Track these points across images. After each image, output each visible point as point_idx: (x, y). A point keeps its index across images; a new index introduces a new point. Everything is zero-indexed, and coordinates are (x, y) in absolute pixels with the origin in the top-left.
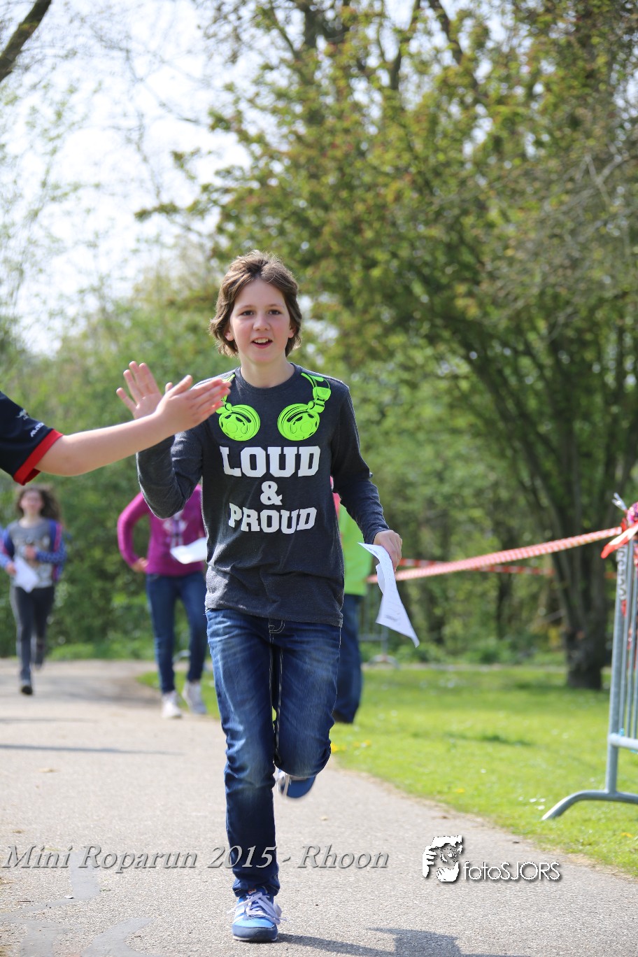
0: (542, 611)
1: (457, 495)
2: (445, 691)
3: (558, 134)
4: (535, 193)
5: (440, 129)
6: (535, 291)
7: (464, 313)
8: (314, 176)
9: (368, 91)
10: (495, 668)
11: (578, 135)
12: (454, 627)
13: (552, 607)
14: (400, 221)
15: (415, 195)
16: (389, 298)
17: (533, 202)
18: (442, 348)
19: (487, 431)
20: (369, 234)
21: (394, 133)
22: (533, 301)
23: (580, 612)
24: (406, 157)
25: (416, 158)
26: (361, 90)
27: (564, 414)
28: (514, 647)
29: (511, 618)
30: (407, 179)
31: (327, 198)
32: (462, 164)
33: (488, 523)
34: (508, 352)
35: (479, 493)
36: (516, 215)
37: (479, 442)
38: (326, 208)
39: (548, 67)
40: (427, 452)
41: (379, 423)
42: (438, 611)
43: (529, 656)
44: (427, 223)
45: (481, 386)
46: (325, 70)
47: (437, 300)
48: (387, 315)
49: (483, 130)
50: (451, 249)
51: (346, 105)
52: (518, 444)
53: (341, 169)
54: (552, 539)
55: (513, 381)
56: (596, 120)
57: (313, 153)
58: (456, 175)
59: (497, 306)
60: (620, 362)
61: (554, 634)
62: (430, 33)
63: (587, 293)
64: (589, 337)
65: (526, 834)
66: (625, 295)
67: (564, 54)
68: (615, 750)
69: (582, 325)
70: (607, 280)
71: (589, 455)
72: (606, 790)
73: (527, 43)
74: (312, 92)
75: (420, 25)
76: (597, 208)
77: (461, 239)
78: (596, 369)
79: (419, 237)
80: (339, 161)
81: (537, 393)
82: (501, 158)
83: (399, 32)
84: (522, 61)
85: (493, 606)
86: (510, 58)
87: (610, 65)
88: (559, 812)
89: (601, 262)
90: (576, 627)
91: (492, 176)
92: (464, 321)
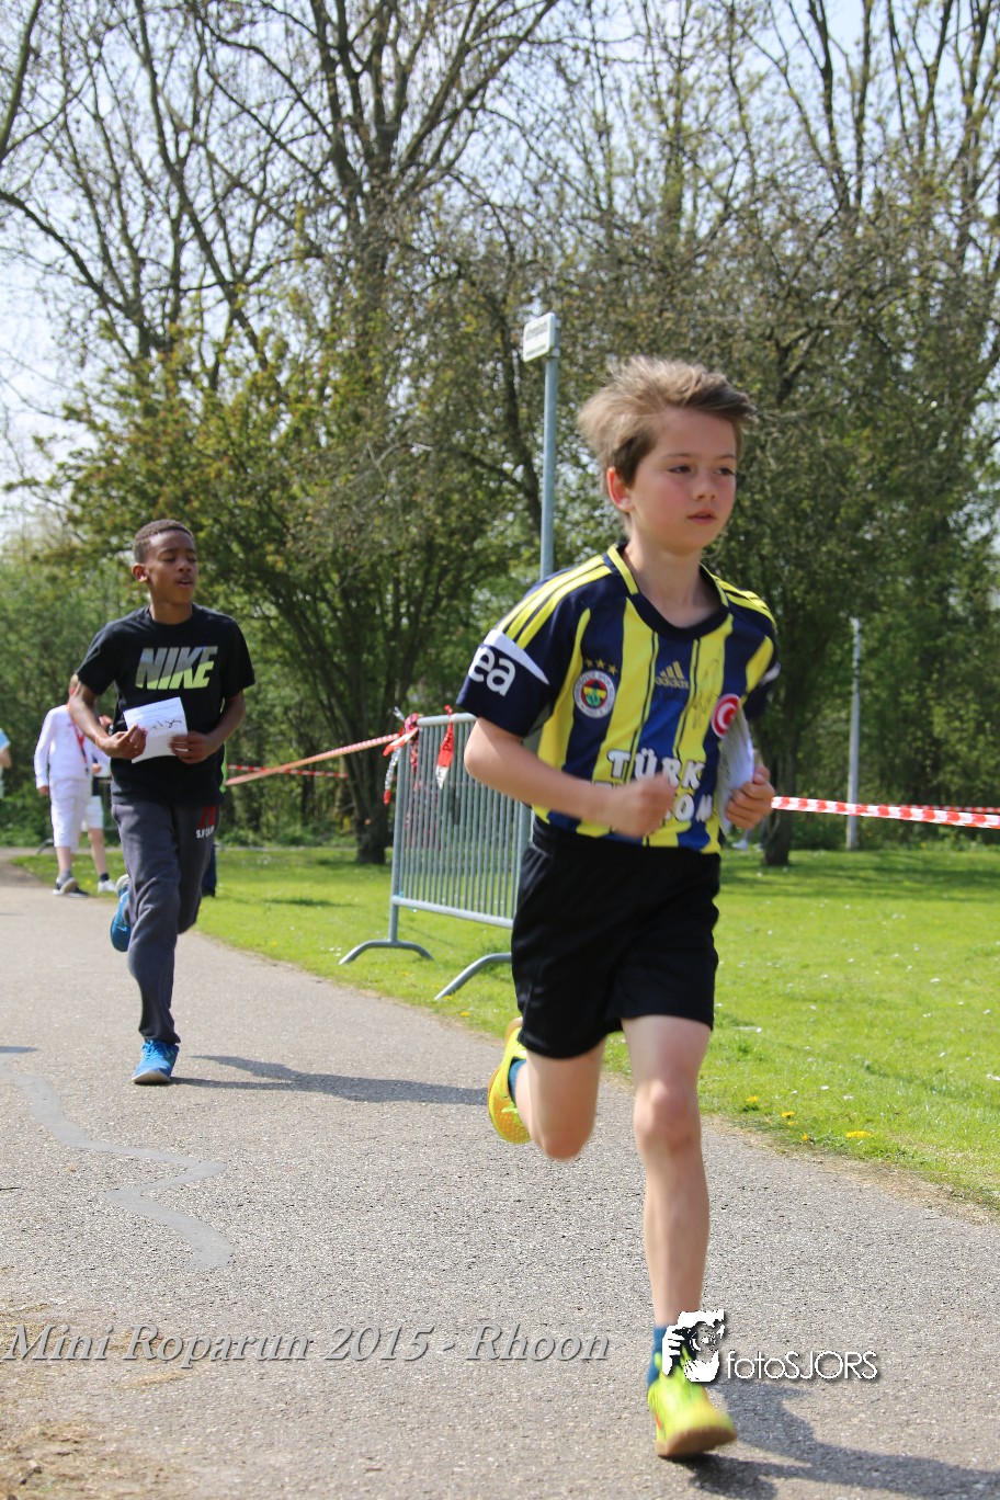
0: (337, 803)
1: (270, 712)
2: (262, 867)
3: (344, 427)
4: (327, 472)
5: (250, 421)
6: (330, 550)
7: (273, 567)
8: (150, 458)
9: (193, 391)
10: (301, 849)
11: (361, 428)
12: (269, 816)
13: (346, 800)
14: (220, 494)
15: (231, 473)
16: (213, 554)
17: (326, 479)
18: (257, 595)
19: (293, 661)
20: (196, 504)
21: (214, 423)
22: (328, 557)
23: (369, 803)
24: (225, 443)
25: (233, 444)
26: (186, 391)
27: (354, 647)
28: (315, 831)
29: (312, 810)
30: (226, 460)
31: (162, 475)
32: (270, 449)
33: (293, 735)
34: (308, 598)
35: (287, 709)
36: (314, 490)
37: (286, 669)
38: (161, 483)
39: (335, 375)
42: (255, 805)
43: (328, 839)
44: (242, 496)
45: (288, 625)
46: (156, 375)
47: (251, 556)
48: (211, 567)
49: (286, 423)
50: (262, 516)
51: (175, 401)
52: (318, 672)
53: (172, 452)
54: (346, 745)
55: (313, 621)
56: (373, 416)
57: (149, 439)
58: (264, 458)
59: (299, 561)
60: (396, 606)
61: (346, 821)
62: (242, 347)
63: (370, 552)
64: (372, 586)
65: (326, 975)
66: (399, 553)
67: (348, 364)
68: (396, 908)
69: (367, 577)
70: (385, 542)
71: (373, 680)
72: (389, 940)
73: (318, 355)
74: (147, 391)
75: (233, 339)
76: (377, 485)
77: (270, 508)
78: (378, 612)
79: (236, 506)
80: (170, 445)
81: (331, 630)
82: (300, 444)
83: (216, 344)
84: (314, 369)
85: (299, 800)
86: (305, 366)
87: (384, 373)
88: (353, 958)
89: (380, 528)
90: (364, 815)
91: (293, 459)
92: (273, 573)
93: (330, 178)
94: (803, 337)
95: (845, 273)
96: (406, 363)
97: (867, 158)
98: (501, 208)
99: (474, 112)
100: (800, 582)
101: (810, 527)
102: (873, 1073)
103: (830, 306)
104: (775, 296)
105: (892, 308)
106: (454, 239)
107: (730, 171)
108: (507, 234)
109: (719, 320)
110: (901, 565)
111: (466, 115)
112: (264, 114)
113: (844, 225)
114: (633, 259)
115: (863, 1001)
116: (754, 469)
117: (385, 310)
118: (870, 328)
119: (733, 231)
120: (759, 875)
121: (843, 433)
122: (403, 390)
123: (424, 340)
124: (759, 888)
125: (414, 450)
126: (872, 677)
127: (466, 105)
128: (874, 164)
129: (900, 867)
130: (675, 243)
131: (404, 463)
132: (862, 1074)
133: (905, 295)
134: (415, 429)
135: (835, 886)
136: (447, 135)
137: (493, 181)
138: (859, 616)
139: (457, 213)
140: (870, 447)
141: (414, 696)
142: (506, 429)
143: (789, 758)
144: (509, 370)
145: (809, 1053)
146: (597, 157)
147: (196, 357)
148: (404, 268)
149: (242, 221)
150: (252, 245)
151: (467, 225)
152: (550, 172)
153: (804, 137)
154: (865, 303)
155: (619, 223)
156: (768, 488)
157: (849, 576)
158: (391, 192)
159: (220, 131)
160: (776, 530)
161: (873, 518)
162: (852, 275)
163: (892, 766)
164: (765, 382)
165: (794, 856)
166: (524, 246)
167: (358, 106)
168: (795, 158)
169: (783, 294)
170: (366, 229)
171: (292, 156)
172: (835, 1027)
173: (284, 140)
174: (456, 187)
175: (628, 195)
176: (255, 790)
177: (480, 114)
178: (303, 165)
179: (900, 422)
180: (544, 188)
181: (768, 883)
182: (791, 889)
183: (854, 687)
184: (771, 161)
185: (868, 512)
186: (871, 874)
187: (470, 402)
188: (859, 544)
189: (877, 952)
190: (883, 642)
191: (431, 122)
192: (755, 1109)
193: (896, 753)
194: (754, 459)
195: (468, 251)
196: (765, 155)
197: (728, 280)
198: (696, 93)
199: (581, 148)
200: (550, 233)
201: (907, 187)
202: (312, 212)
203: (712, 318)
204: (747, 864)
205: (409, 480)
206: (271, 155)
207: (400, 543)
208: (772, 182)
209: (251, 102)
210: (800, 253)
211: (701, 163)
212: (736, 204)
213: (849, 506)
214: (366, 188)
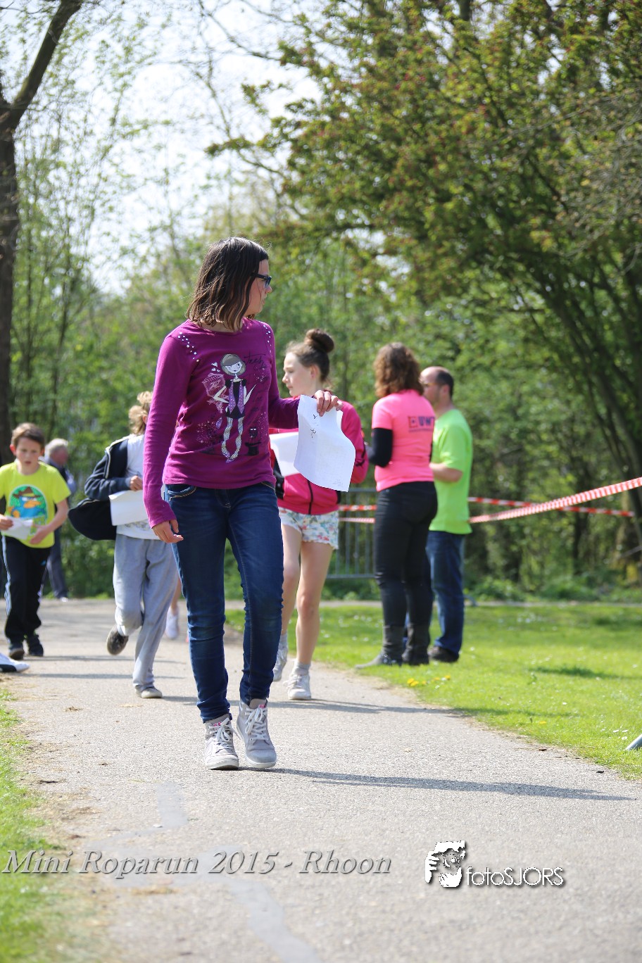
0: (619, 547)
1: (532, 431)
2: (524, 626)
4: (610, 121)
5: (513, 58)
6: (612, 222)
7: (539, 245)
8: (386, 109)
9: (440, 22)
10: (573, 604)
12: (532, 563)
13: (630, 543)
14: (473, 154)
15: (487, 125)
16: (463, 232)
17: (608, 131)
18: (518, 281)
19: (561, 366)
20: (442, 167)
21: (466, 63)
22: (609, 232)
24: (480, 87)
25: (490, 88)
26: (432, 21)
28: (590, 583)
29: (587, 555)
30: (481, 110)
31: (400, 130)
32: (536, 94)
33: (563, 460)
34: (584, 284)
35: (554, 430)
36: (593, 146)
37: (554, 376)
38: (399, 141)
40: (504, 386)
41: (453, 359)
42: (514, 548)
43: (607, 592)
44: (500, 155)
45: (558, 320)
47: (511, 232)
48: (461, 247)
49: (557, 60)
50: (525, 181)
51: (418, 35)
52: (594, 379)
53: (413, 101)
55: (589, 313)
57: (385, 85)
58: (530, 105)
59: (572, 238)
61: (631, 570)
65: (609, 764)
74: (383, 23)
77: (536, 170)
79: (493, 169)
80: (411, 92)
81: (613, 326)
82: (576, 87)
85: (570, 542)
91: (566, 107)
92: (540, 254)
176: (513, 529)
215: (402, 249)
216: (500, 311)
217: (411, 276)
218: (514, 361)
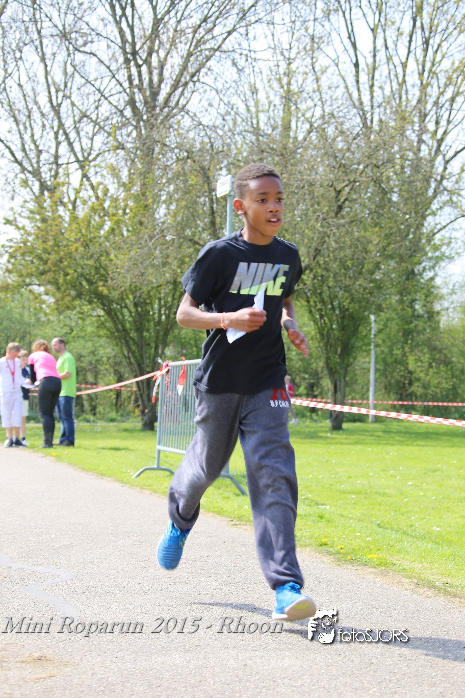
0: (132, 402)
1: (100, 360)
2: (97, 432)
3: (135, 227)
4: (127, 248)
5: (91, 225)
6: (128, 284)
7: (102, 292)
8: (44, 242)
9: (64, 211)
10: (115, 424)
11: (143, 228)
12: (100, 409)
13: (136, 401)
14: (77, 258)
15: (82, 249)
16: (74, 287)
17: (126, 252)
18: (94, 305)
19: (111, 336)
20: (66, 263)
21: (74, 226)
22: (127, 288)
23: (146, 402)
24: (79, 235)
25: (83, 235)
26: (61, 210)
27: (140, 329)
28: (122, 415)
29: (121, 406)
30: (80, 243)
31: (50, 250)
32: (100, 237)
33: (112, 370)
34: (118, 307)
35: (109, 358)
36: (121, 257)
37: (108, 340)
38: (49, 254)
39: (131, 203)
40: (90, 344)
41: (70, 333)
42: (94, 403)
43: (128, 419)
44: (87, 259)
45: (109, 320)
46: (47, 204)
47: (92, 288)
48: (73, 293)
49: (108, 226)
50: (96, 268)
51: (56, 216)
52: (123, 341)
53: (55, 239)
54: (136, 377)
55: (121, 317)
56: (148, 223)
57: (44, 233)
58: (98, 242)
59: (114, 290)
60: (160, 310)
61: (137, 411)
62: (87, 190)
63: (147, 285)
64: (148, 301)
65: (126, 483)
66: (160, 286)
67: (136, 198)
68: (159, 451)
69: (146, 297)
70: (154, 281)
71: (149, 345)
72: (155, 466)
73: (123, 194)
74: (43, 211)
75: (83, 187)
76: (150, 254)
77: (100, 265)
78: (151, 313)
79: (85, 264)
80: (54, 236)
81: (129, 322)
82: (114, 236)
83: (75, 189)
84: (121, 201)
85: (114, 401)
86: (117, 200)
87: (153, 202)
88: (139, 475)
89: (152, 274)
90: (145, 408)
91: (111, 242)
92: (102, 295)
93: (128, 112)
94: (346, 186)
95: (366, 157)
96: (163, 198)
97: (375, 104)
98: (207, 126)
99: (194, 82)
100: (347, 298)
101: (351, 273)
102: (380, 527)
103: (359, 172)
104: (334, 167)
105: (387, 173)
106: (185, 141)
107: (312, 110)
108: (210, 138)
109: (308, 178)
110: (393, 290)
111: (191, 84)
112: (97, 84)
113: (365, 134)
114: (268, 150)
115: (376, 493)
116: (325, 246)
117: (153, 174)
118: (377, 181)
119: (314, 137)
120: (329, 435)
121: (366, 230)
122: (162, 210)
123: (172, 187)
124: (329, 441)
125: (167, 238)
126: (380, 342)
127: (191, 80)
128: (379, 107)
129: (394, 430)
130: (287, 143)
131: (163, 244)
132: (376, 528)
133: (393, 167)
134: (167, 228)
135: (364, 440)
136: (182, 93)
137: (203, 114)
138: (374, 314)
139: (186, 129)
140: (378, 236)
141: (169, 352)
142: (210, 228)
143: (342, 380)
144: (211, 200)
145: (351, 518)
146: (252, 104)
147: (66, 195)
148: (163, 154)
149: (87, 133)
150: (92, 144)
151: (191, 135)
152: (230, 110)
153: (346, 95)
154: (375, 170)
155: (262, 133)
156: (331, 255)
157: (369, 295)
158: (156, 119)
159: (77, 92)
160: (335, 274)
161: (380, 269)
162: (369, 157)
163: (390, 384)
164: (330, 206)
165: (345, 425)
166: (218, 144)
167: (141, 80)
168: (342, 104)
169: (337, 166)
170: (145, 136)
171: (110, 103)
172: (363, 505)
173: (106, 96)
174: (186, 117)
175: (266, 121)
176: (93, 396)
177: (197, 84)
178: (116, 107)
179: (391, 225)
180: (227, 118)
181: (333, 438)
182: (344, 441)
183: (372, 347)
184: (331, 105)
185: (377, 266)
186: (381, 434)
187: (193, 216)
188: (375, 281)
189: (383, 470)
190: (385, 326)
191: (175, 87)
192: (326, 544)
193: (392, 377)
194: (325, 242)
195: (192, 146)
196: (329, 103)
197: (312, 160)
198: (297, 75)
199: (244, 99)
200: (230, 138)
201: (394, 118)
202: (120, 128)
203: (305, 177)
204: (323, 429)
205: (165, 252)
206: (101, 102)
207: (161, 281)
208: (332, 115)
209: (91, 78)
210: (345, 147)
211: (299, 106)
212: (316, 125)
213: (369, 263)
214: (145, 117)
215: (51, 293)
216: (88, 316)
217: (54, 303)
218: (94, 334)
